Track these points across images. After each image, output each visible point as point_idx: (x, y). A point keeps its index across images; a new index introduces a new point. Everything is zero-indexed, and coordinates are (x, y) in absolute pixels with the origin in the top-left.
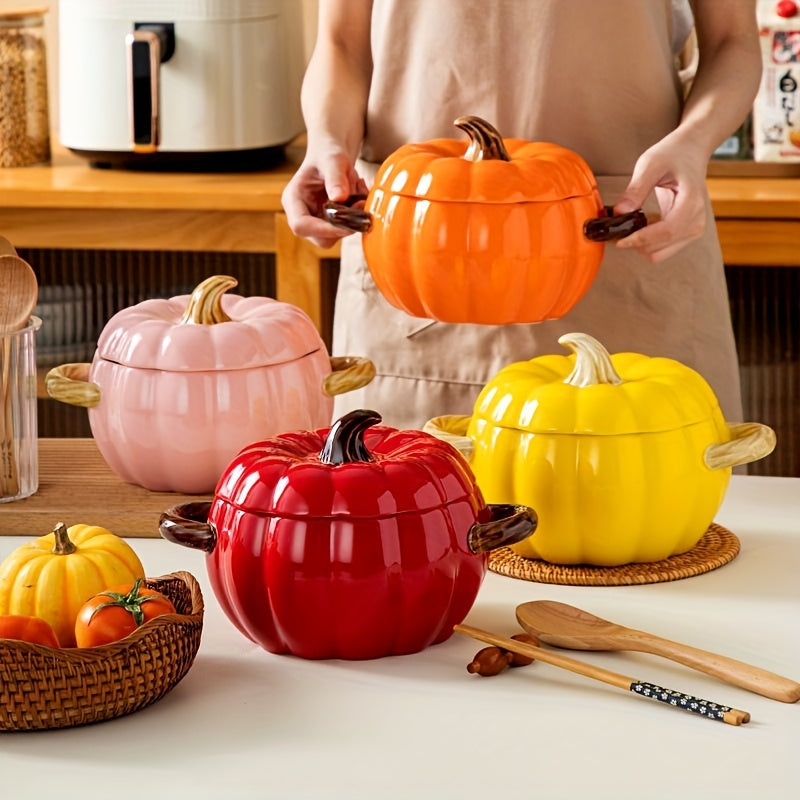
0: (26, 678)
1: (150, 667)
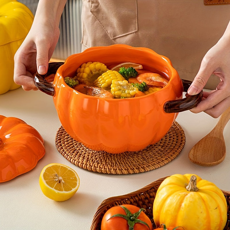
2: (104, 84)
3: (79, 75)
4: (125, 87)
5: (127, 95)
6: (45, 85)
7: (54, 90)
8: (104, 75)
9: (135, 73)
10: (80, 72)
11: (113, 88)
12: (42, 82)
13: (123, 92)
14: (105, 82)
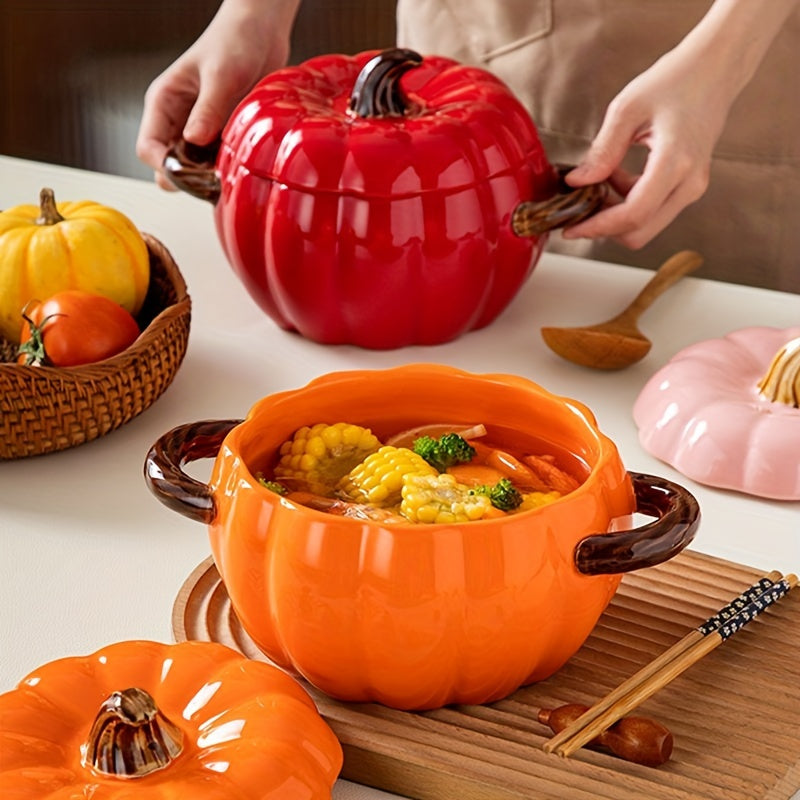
0: (30, 406)
1: (115, 395)
2: (375, 489)
3: (290, 462)
4: (448, 495)
5: (458, 518)
6: (183, 488)
7: (214, 505)
8: (371, 462)
9: (465, 449)
10: (290, 452)
11: (410, 497)
12: (174, 478)
13: (443, 507)
14: (379, 484)
